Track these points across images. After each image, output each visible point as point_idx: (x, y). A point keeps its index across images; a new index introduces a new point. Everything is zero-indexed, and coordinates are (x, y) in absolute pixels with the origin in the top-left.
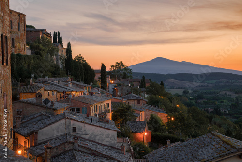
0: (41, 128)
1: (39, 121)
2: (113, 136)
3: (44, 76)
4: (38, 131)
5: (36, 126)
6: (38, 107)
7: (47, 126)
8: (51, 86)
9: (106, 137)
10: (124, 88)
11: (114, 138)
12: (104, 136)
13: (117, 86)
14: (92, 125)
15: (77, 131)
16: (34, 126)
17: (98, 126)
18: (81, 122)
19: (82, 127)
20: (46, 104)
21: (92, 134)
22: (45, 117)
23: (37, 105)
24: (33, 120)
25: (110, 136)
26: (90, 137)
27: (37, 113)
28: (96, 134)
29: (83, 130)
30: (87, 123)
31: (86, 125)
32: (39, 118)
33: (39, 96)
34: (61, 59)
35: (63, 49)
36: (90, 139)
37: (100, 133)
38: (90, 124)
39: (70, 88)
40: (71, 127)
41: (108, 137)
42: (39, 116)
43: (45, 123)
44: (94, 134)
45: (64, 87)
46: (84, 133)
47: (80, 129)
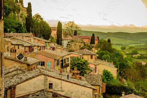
0: (19, 83)
1: (15, 75)
2: (88, 93)
3: (10, 32)
4: (16, 85)
5: (13, 81)
6: (12, 61)
7: (24, 81)
8: (16, 41)
9: (82, 94)
10: (77, 44)
11: (90, 96)
12: (80, 93)
13: (70, 42)
14: (69, 82)
15: (53, 87)
16: (11, 80)
17: (74, 83)
18: (58, 79)
19: (58, 84)
20: (20, 59)
21: (68, 90)
22: (21, 72)
23: (11, 60)
24: (9, 74)
25: (86, 93)
26: (66, 93)
27: (11, 67)
28: (72, 91)
29: (59, 87)
30: (63, 80)
31: (62, 82)
32: (15, 73)
33: (13, 51)
34: (21, 17)
35: (24, 9)
36: (66, 95)
37: (76, 90)
38: (67, 81)
39: (33, 43)
40: (48, 83)
41: (84, 95)
42: (15, 70)
43: (21, 78)
44: (71, 91)
45: (27, 41)
46: (60, 89)
47: (56, 86)
